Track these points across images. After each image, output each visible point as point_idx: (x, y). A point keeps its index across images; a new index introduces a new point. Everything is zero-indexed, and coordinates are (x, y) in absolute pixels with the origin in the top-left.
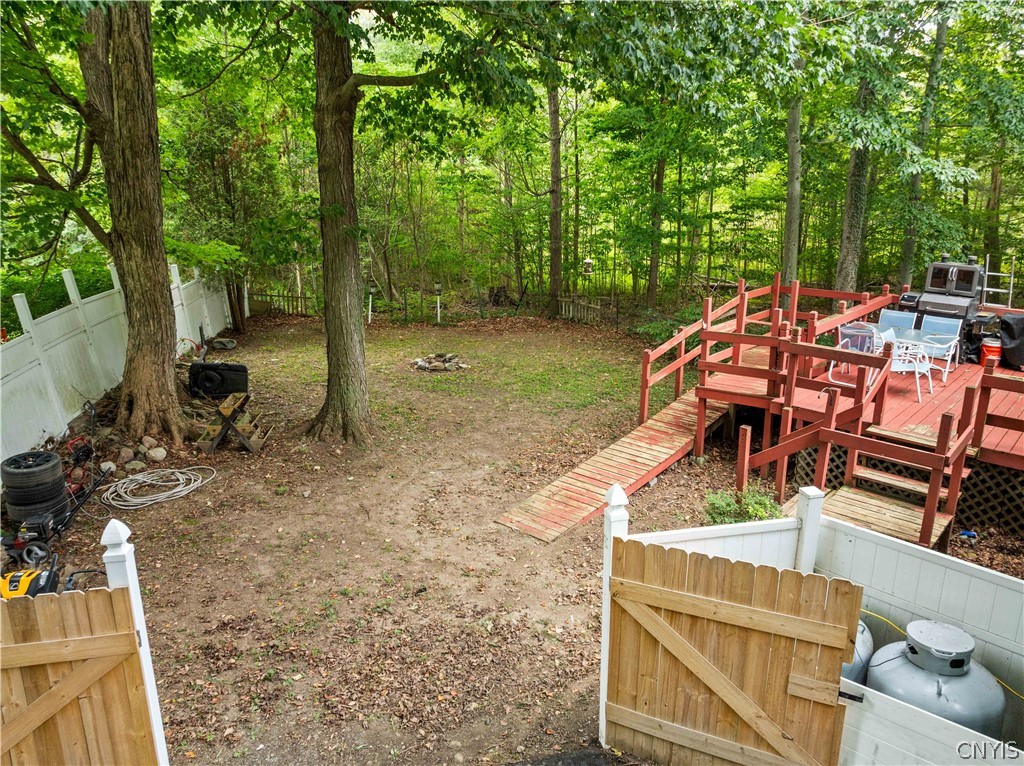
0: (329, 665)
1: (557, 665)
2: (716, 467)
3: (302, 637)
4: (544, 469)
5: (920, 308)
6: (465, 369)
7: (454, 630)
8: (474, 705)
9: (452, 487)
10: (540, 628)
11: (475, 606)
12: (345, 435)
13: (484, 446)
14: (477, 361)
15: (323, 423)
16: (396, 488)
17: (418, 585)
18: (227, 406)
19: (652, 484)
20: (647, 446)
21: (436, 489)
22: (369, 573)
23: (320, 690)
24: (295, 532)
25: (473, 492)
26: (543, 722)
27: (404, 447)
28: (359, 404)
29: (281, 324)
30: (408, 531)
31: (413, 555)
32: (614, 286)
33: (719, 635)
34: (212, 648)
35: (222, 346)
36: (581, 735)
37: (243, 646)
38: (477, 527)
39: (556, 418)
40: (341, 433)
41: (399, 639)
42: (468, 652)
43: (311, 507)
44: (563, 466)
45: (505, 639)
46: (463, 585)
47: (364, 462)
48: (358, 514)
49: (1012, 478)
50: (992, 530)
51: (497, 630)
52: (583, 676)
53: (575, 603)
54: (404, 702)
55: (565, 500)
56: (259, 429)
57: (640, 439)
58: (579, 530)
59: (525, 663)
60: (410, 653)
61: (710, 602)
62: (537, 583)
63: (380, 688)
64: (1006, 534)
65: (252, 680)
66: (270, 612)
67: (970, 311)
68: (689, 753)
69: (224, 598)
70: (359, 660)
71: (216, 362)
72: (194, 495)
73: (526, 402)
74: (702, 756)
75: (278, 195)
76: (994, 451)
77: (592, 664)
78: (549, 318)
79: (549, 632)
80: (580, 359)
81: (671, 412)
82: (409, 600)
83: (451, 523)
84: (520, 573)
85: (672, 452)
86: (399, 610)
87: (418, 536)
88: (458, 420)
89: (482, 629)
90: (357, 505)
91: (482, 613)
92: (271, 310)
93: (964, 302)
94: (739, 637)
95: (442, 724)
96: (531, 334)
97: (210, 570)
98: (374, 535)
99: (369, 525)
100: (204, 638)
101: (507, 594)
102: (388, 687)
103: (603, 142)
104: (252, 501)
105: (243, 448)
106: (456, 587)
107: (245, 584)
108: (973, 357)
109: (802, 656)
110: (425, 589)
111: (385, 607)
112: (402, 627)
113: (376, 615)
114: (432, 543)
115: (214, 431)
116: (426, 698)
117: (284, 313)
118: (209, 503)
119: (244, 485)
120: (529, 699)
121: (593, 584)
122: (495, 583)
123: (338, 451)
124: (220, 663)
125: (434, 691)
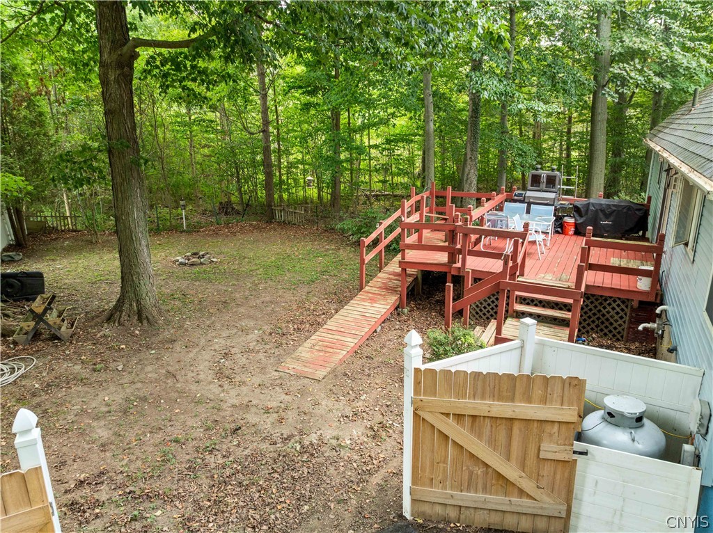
0: (181, 498)
1: (356, 467)
2: (416, 314)
3: (152, 480)
4: (298, 329)
5: (526, 200)
6: (216, 262)
7: (272, 455)
8: (306, 507)
9: (235, 349)
10: (334, 442)
11: (282, 434)
12: (140, 319)
13: (249, 317)
14: (223, 256)
15: (121, 311)
16: (191, 355)
17: (233, 426)
18: (38, 305)
19: (378, 330)
20: (370, 305)
21: (223, 352)
22: (191, 422)
23: (180, 519)
24: (119, 398)
25: (253, 351)
26: (360, 509)
27: (189, 323)
28: (149, 294)
29: (57, 239)
30: (211, 386)
31: (222, 403)
32: (305, 198)
33: (492, 426)
34: (77, 503)
35: (10, 259)
36: (389, 513)
37: (103, 497)
38: (264, 376)
39: (295, 292)
40: (136, 318)
41: (232, 468)
42: (288, 469)
43: (126, 379)
44: (312, 325)
45: (312, 455)
46: (267, 421)
47: (161, 338)
48: (167, 378)
49: (603, 302)
50: (594, 335)
51: (304, 450)
52: (377, 471)
53: (352, 421)
54: (252, 516)
55: (324, 348)
56: (66, 322)
57: (364, 300)
58: (339, 368)
59: (332, 470)
60: (243, 478)
61: (485, 404)
62: (320, 410)
63: (229, 509)
64: (601, 337)
65: (120, 523)
66: (118, 465)
67: (556, 201)
68: (472, 511)
69: (74, 461)
70: (205, 490)
71: (9, 271)
72: (20, 381)
73: (270, 282)
74: (482, 511)
75: (48, 136)
76: (594, 286)
77: (380, 462)
78: (267, 222)
79: (342, 444)
80: (298, 249)
81: (379, 280)
82: (230, 438)
83: (243, 376)
84: (307, 406)
85: (388, 307)
86: (225, 447)
87: (220, 389)
88: (223, 300)
89: (293, 450)
90: (164, 372)
91: (289, 438)
92: (46, 227)
93: (552, 195)
94: (506, 425)
95: (287, 527)
96: (256, 234)
97: (53, 440)
98: (185, 393)
99: (178, 385)
100: (65, 497)
101: (302, 422)
102: (235, 507)
103: (294, 96)
104: (74, 379)
105: (54, 337)
106: (263, 423)
107: (89, 446)
108: (559, 229)
109: (549, 431)
110: (240, 428)
111: (213, 446)
112: (231, 459)
113: (207, 453)
114: (233, 393)
115: (29, 326)
116: (267, 509)
117: (57, 229)
118: (37, 386)
119: (63, 367)
120: (345, 495)
121: (361, 405)
122: (291, 416)
123: (137, 332)
124: (87, 514)
125: (273, 503)
